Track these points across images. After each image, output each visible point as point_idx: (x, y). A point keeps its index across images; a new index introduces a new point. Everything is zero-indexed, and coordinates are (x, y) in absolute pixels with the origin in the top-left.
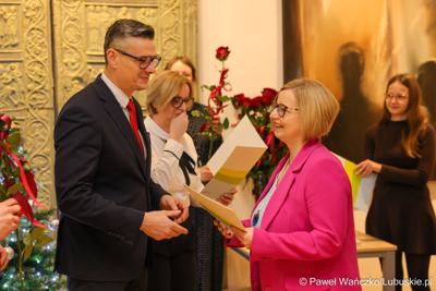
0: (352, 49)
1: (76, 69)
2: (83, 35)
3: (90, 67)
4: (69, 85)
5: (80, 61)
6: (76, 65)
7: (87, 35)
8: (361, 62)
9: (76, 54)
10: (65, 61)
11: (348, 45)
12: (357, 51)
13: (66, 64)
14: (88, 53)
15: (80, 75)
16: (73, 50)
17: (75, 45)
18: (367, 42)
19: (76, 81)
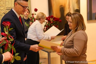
0: (62, 6)
1: (3, 11)
2: (5, 3)
3: (6, 10)
4: (2, 14)
5: (4, 9)
6: (3, 10)
7: (6, 3)
8: (64, 9)
9: (3, 7)
10: (1, 9)
11: (61, 6)
12: (63, 7)
13: (1, 10)
14: (6, 7)
15: (4, 12)
16: (2, 6)
17: (3, 5)
18: (65, 5)
19: (3, 14)
